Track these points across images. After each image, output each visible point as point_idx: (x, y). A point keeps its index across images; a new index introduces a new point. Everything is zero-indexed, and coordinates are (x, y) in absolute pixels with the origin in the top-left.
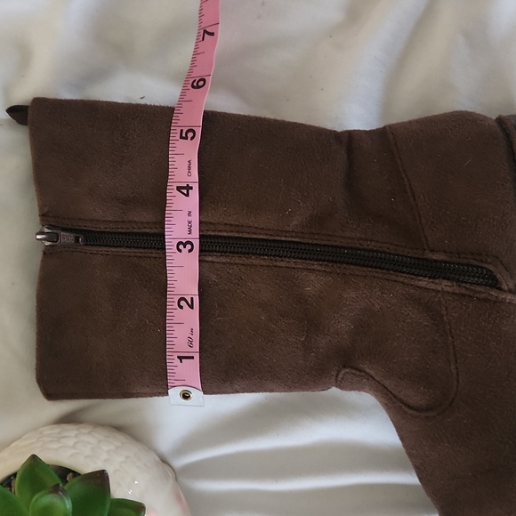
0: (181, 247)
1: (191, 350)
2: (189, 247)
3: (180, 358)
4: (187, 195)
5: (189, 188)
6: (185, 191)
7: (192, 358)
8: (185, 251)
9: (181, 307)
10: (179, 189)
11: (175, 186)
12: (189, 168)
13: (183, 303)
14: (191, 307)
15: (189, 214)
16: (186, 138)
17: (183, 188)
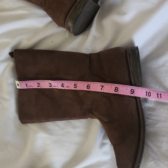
0: (50, 84)
1: (29, 87)
2: (50, 86)
3: (26, 84)
4: (61, 86)
5: (63, 87)
6: (62, 86)
7: (27, 87)
8: (49, 85)
9: (37, 84)
10: (63, 84)
11: (63, 83)
12: (68, 87)
13: (38, 84)
14: (38, 86)
15: (57, 86)
16: (75, 86)
17: (63, 85)
